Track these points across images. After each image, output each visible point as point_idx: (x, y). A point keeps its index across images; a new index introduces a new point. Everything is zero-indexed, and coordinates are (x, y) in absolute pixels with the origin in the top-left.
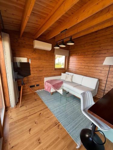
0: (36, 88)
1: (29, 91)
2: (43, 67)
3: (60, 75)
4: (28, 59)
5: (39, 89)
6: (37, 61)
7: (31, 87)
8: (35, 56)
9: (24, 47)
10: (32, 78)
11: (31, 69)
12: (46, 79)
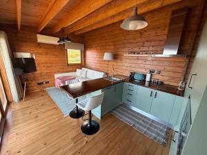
0: (45, 85)
1: (36, 88)
2: (52, 63)
3: (76, 71)
4: (32, 54)
5: (49, 87)
6: (44, 56)
7: (38, 84)
8: (40, 50)
9: (25, 41)
10: (39, 75)
11: (36, 65)
12: (57, 76)
